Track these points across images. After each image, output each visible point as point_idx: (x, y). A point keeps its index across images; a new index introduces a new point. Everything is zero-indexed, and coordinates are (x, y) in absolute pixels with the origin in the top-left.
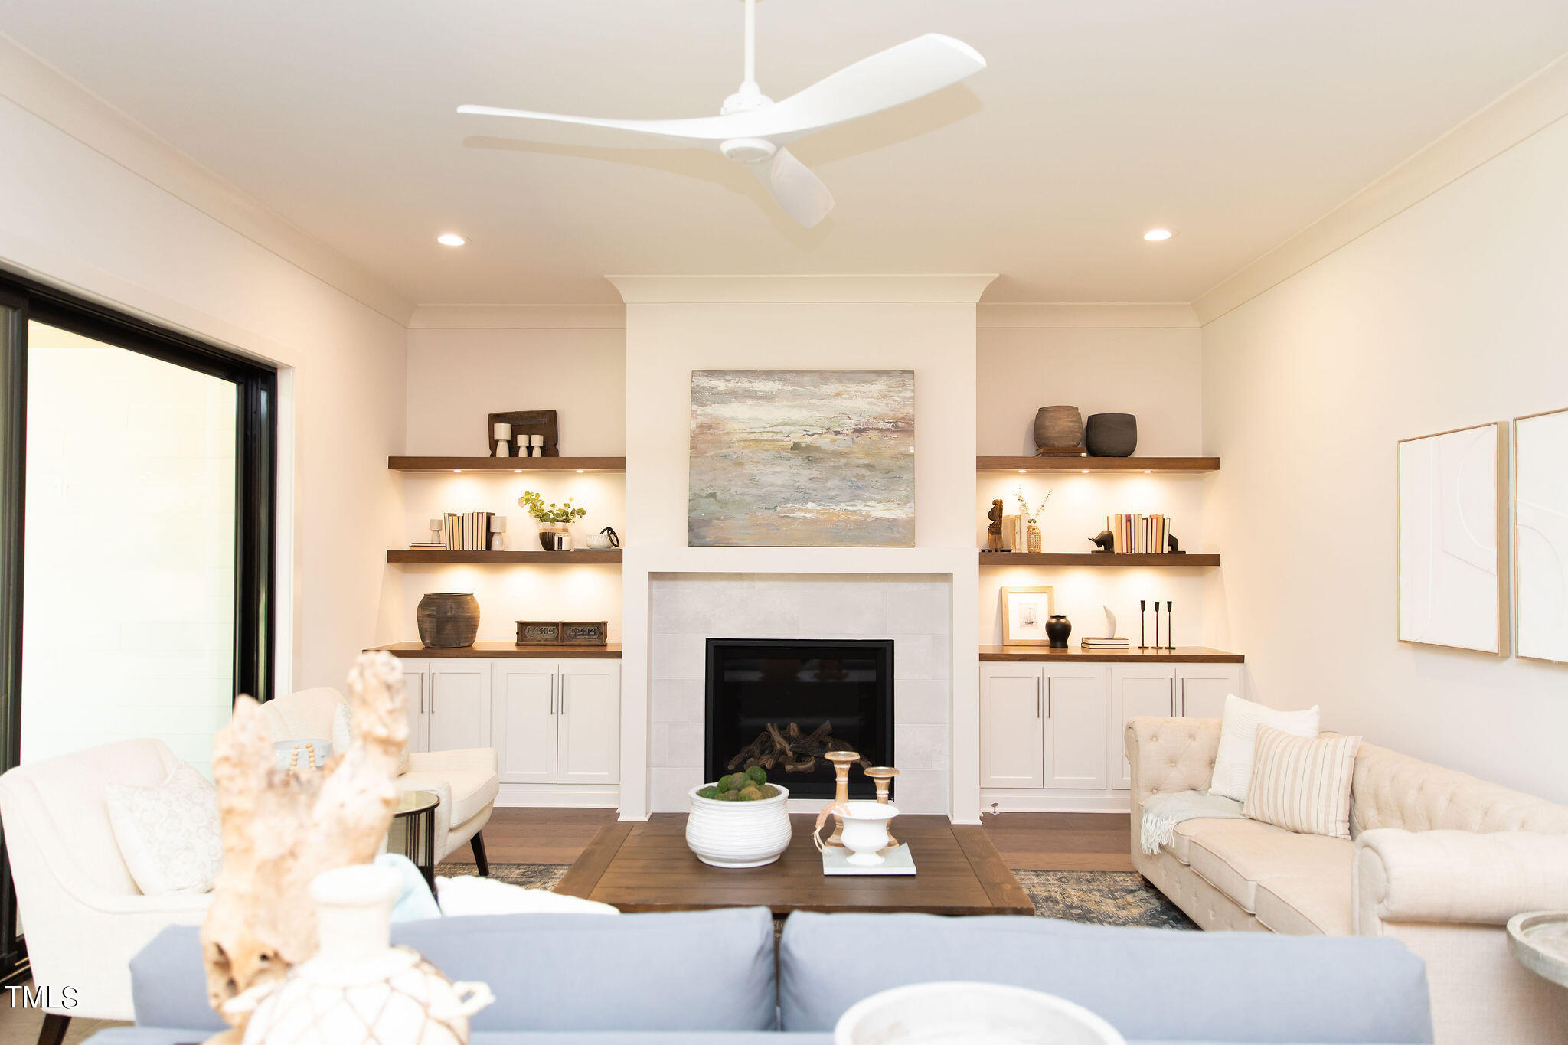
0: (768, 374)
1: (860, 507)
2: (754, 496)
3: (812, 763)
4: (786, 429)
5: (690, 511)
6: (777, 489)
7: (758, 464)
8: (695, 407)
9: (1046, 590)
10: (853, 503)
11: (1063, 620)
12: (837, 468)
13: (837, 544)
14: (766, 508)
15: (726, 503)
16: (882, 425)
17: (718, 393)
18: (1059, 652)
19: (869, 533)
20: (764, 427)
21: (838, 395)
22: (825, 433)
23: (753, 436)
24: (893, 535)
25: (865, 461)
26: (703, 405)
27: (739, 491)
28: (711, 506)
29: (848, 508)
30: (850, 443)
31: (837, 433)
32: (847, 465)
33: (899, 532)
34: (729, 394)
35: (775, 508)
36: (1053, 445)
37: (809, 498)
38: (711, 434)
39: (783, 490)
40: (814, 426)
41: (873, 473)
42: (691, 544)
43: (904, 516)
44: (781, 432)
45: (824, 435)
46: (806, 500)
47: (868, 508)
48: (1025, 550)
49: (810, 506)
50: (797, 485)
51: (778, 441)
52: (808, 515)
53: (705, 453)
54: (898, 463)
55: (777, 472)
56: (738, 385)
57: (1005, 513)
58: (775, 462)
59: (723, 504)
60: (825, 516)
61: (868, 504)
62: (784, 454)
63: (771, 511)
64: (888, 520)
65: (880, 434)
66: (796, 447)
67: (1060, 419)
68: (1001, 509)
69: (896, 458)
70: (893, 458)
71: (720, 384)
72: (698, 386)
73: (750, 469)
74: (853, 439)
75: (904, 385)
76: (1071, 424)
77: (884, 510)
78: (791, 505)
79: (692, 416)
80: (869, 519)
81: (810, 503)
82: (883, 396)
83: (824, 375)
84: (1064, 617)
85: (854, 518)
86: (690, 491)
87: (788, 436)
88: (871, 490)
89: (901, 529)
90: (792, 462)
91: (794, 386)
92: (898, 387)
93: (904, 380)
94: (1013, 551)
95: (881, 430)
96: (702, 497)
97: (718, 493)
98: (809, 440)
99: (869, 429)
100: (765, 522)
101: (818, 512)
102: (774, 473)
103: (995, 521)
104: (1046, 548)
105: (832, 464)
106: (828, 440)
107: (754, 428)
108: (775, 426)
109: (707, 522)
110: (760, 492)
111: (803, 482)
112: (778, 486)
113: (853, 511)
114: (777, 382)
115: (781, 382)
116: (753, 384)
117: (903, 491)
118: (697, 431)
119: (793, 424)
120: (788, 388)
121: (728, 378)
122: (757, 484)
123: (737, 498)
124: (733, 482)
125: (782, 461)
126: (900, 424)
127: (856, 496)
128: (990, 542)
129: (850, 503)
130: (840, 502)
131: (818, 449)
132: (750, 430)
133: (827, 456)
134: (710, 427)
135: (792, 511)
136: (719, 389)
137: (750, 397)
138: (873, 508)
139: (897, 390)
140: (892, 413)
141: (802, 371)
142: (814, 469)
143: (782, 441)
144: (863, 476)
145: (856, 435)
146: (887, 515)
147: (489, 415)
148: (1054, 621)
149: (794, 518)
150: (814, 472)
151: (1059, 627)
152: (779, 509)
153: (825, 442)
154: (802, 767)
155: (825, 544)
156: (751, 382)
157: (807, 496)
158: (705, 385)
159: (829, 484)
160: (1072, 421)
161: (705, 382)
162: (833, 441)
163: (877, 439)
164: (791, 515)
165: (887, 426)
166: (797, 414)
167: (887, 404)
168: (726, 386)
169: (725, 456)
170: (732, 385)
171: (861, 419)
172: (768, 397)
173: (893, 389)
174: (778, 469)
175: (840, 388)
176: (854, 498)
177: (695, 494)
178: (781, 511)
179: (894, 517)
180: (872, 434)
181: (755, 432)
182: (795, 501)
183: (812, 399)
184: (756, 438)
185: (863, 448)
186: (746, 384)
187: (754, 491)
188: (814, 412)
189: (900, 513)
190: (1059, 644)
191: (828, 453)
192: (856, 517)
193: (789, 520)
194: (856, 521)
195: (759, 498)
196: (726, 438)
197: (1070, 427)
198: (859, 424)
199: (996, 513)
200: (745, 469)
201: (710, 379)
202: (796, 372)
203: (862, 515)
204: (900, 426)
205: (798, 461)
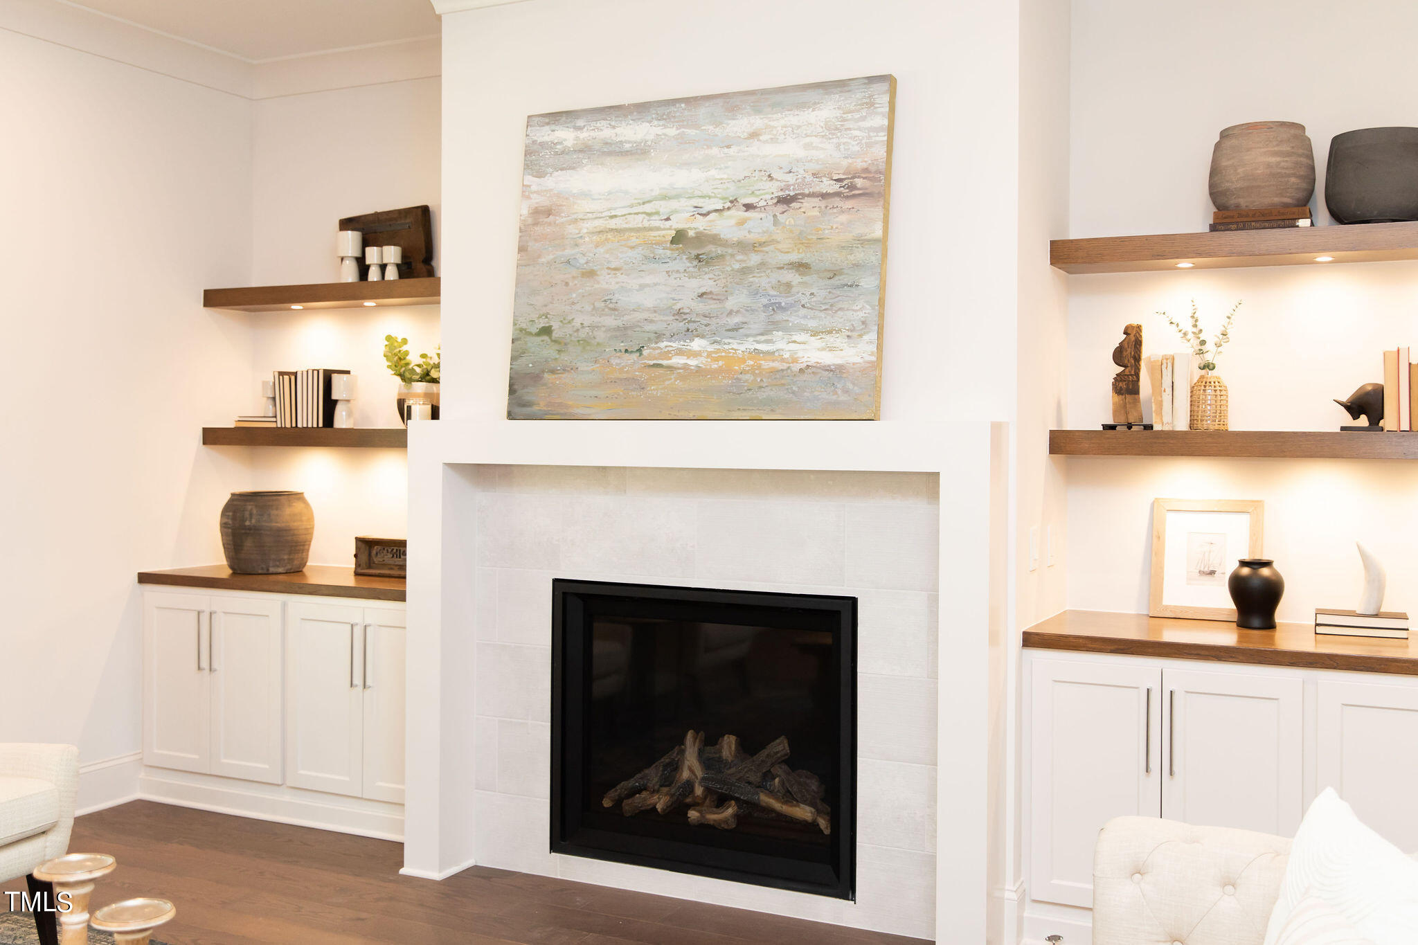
0: (641, 109)
1: (780, 345)
2: (609, 330)
3: (730, 811)
4: (664, 207)
5: (513, 359)
6: (646, 315)
7: (618, 273)
8: (529, 179)
9: (1251, 508)
10: (768, 337)
11: (1265, 572)
12: (745, 271)
13: (735, 415)
14: (626, 351)
15: (566, 344)
16: (828, 186)
17: (563, 153)
18: (1256, 638)
19: (793, 393)
20: (631, 206)
21: (754, 135)
22: (729, 208)
23: (613, 224)
24: (834, 397)
25: (794, 257)
26: (540, 175)
27: (588, 320)
28: (542, 350)
29: (759, 347)
30: (768, 223)
31: (749, 207)
32: (762, 265)
33: (846, 391)
34: (581, 151)
35: (640, 350)
36: (1238, 206)
37: (696, 330)
38: (550, 224)
39: (657, 317)
40: (710, 197)
41: (806, 279)
42: (511, 416)
43: (859, 360)
44: (657, 213)
45: (726, 213)
46: (690, 333)
47: (793, 346)
48: (1182, 425)
49: (697, 344)
50: (677, 307)
51: (651, 229)
52: (693, 362)
53: (539, 256)
54: (851, 258)
55: (648, 285)
56: (593, 134)
57: (1146, 352)
58: (644, 267)
59: (561, 344)
60: (721, 363)
61: (794, 338)
62: (661, 251)
63: (635, 356)
64: (827, 369)
65: (823, 204)
66: (679, 237)
67: (1248, 150)
68: (1138, 343)
69: (847, 248)
70: (843, 247)
71: (566, 136)
72: (534, 142)
73: (606, 282)
74: (775, 216)
75: (871, 104)
76: (1273, 160)
77: (823, 349)
78: (666, 343)
79: (523, 196)
80: (796, 367)
81: (696, 339)
82: (832, 130)
83: (731, 102)
84: (1267, 564)
85: (767, 365)
86: (515, 324)
87: (668, 219)
88: (803, 312)
89: (851, 386)
90: (673, 266)
91: (683, 127)
92: (858, 111)
93: (871, 97)
94: (1157, 427)
95: (824, 196)
96: (530, 334)
97: (555, 325)
98: (701, 224)
99: (804, 195)
100: (625, 376)
101: (709, 355)
102: (642, 287)
103: (1125, 366)
104: (1239, 421)
105: (737, 266)
106: (733, 222)
107: (615, 209)
108: (649, 202)
109: (536, 378)
110: (619, 323)
111: (687, 301)
112: (648, 310)
113: (768, 353)
114: (656, 123)
115: (661, 123)
116: (618, 130)
117: (861, 310)
118: (530, 221)
119: (677, 197)
120: (672, 132)
121: (580, 123)
122: (615, 310)
123: (582, 334)
124: (577, 307)
125: (656, 266)
126: (859, 182)
127: (773, 323)
128: (1117, 410)
129: (763, 338)
130: (747, 336)
131: (715, 239)
132: (608, 214)
133: (730, 251)
134: (548, 212)
135: (667, 355)
136: (565, 143)
137: (610, 153)
138: (802, 346)
139: (857, 116)
140: (845, 163)
141: (696, 99)
142: (707, 276)
143: (658, 229)
144: (789, 286)
145: (781, 208)
146: (828, 359)
147: (340, 221)
148: (1246, 571)
149: (670, 368)
150: (706, 282)
151: (1255, 583)
152: (645, 352)
153: (726, 226)
154: (714, 817)
155: (717, 415)
156: (614, 127)
157: (692, 326)
158: (546, 139)
159: (731, 303)
160: (1276, 154)
161: (545, 134)
162: (741, 223)
163: (816, 213)
164: (665, 362)
165: (835, 187)
166: (684, 178)
167: (838, 146)
168: (577, 138)
169: (568, 262)
170: (584, 135)
171: (791, 179)
172: (639, 152)
173: (849, 116)
174: (648, 280)
175: (757, 122)
176: (772, 326)
177: (521, 330)
178: (649, 354)
179: (839, 361)
180: (807, 204)
181: (615, 216)
182: (672, 337)
183: (709, 147)
184: (618, 227)
185: (791, 232)
186: (605, 131)
187: (610, 321)
188: (713, 172)
189: (854, 354)
190: (1256, 622)
191: (733, 245)
192: (772, 364)
193: (661, 371)
194: (774, 372)
195: (618, 333)
196: (571, 229)
197: (1269, 165)
198: (788, 187)
199: (1129, 352)
200: (598, 283)
201: (553, 127)
202: (687, 100)
203: (783, 360)
204: (859, 186)
205: (683, 263)
